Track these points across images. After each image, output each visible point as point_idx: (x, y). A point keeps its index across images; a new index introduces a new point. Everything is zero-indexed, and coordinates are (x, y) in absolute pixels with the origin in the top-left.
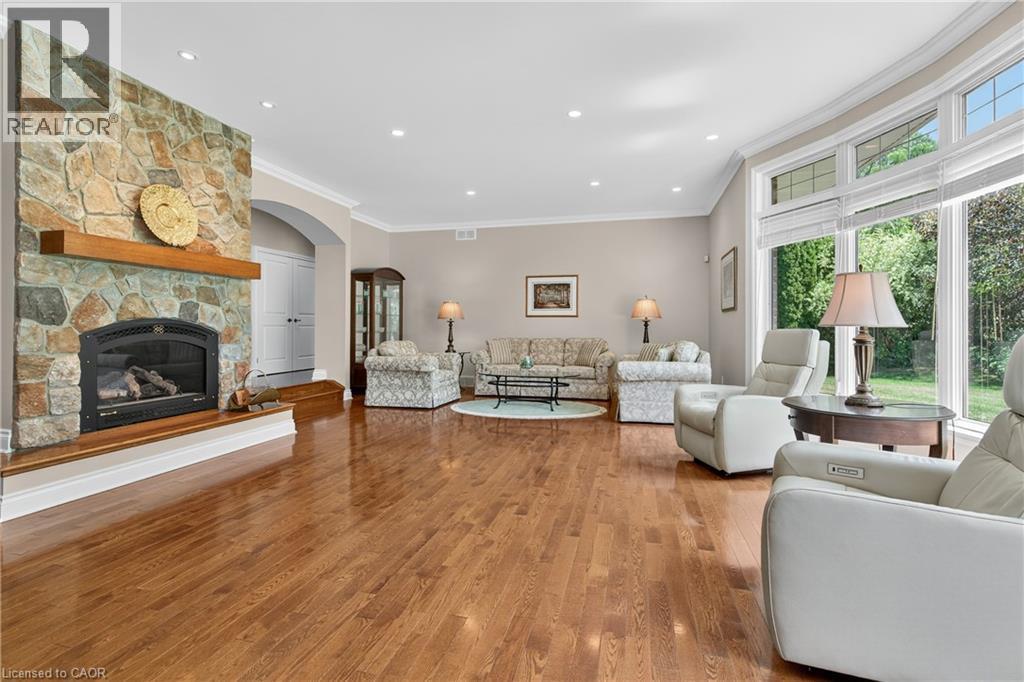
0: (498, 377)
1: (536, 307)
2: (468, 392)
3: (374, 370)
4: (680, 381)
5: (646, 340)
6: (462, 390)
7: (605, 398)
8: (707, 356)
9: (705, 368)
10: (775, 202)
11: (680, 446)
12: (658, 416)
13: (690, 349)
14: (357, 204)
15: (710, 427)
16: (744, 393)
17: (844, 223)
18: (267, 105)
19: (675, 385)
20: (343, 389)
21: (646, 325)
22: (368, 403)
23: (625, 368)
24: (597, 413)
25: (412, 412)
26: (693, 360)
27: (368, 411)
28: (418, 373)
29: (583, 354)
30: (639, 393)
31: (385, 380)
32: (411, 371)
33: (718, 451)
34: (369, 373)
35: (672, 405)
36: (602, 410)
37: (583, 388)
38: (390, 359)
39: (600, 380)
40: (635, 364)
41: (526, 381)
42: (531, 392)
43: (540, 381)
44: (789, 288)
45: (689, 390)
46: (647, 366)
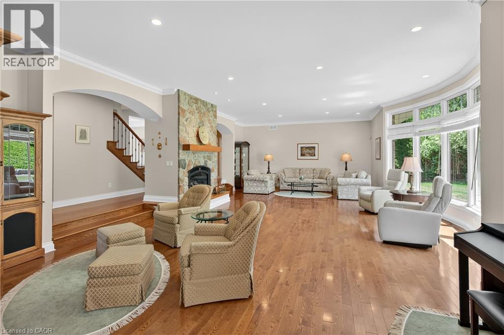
0: (292, 183)
1: (301, 155)
2: (278, 189)
3: (246, 180)
4: (361, 185)
5: (346, 169)
6: (276, 187)
7: (331, 191)
8: (370, 176)
9: (369, 180)
10: (394, 123)
11: (360, 206)
12: (352, 197)
13: (363, 174)
14: (236, 119)
15: (370, 199)
16: (382, 189)
17: (416, 134)
18: (229, 100)
19: (358, 187)
20: (233, 187)
21: (346, 163)
22: (245, 192)
23: (340, 180)
24: (329, 197)
25: (261, 195)
26: (365, 177)
27: (245, 195)
28: (263, 181)
29: (322, 174)
30: (345, 189)
31: (251, 184)
32: (260, 181)
33: (372, 206)
34: (245, 181)
35: (357, 193)
36: (330, 196)
37: (322, 187)
38: (253, 176)
39: (329, 184)
40: (343, 179)
41: (300, 185)
42: (301, 189)
43: (305, 185)
44: (410, 143)
45: (363, 188)
46: (348, 180)
